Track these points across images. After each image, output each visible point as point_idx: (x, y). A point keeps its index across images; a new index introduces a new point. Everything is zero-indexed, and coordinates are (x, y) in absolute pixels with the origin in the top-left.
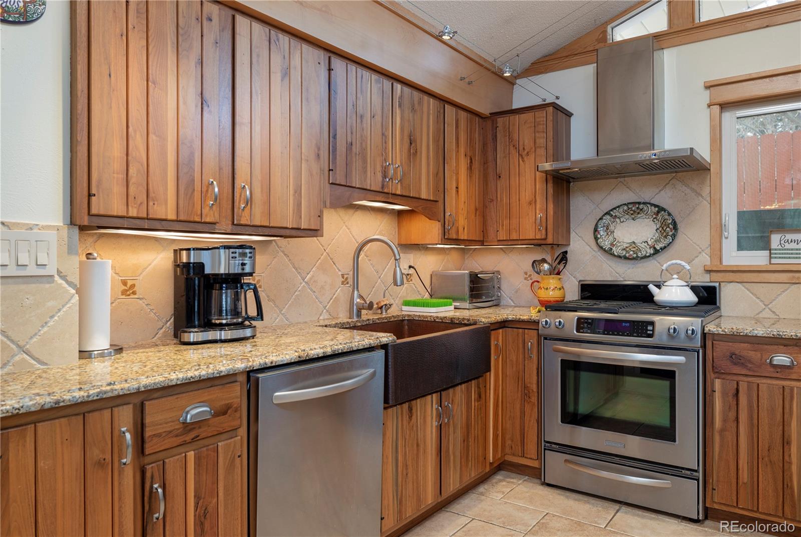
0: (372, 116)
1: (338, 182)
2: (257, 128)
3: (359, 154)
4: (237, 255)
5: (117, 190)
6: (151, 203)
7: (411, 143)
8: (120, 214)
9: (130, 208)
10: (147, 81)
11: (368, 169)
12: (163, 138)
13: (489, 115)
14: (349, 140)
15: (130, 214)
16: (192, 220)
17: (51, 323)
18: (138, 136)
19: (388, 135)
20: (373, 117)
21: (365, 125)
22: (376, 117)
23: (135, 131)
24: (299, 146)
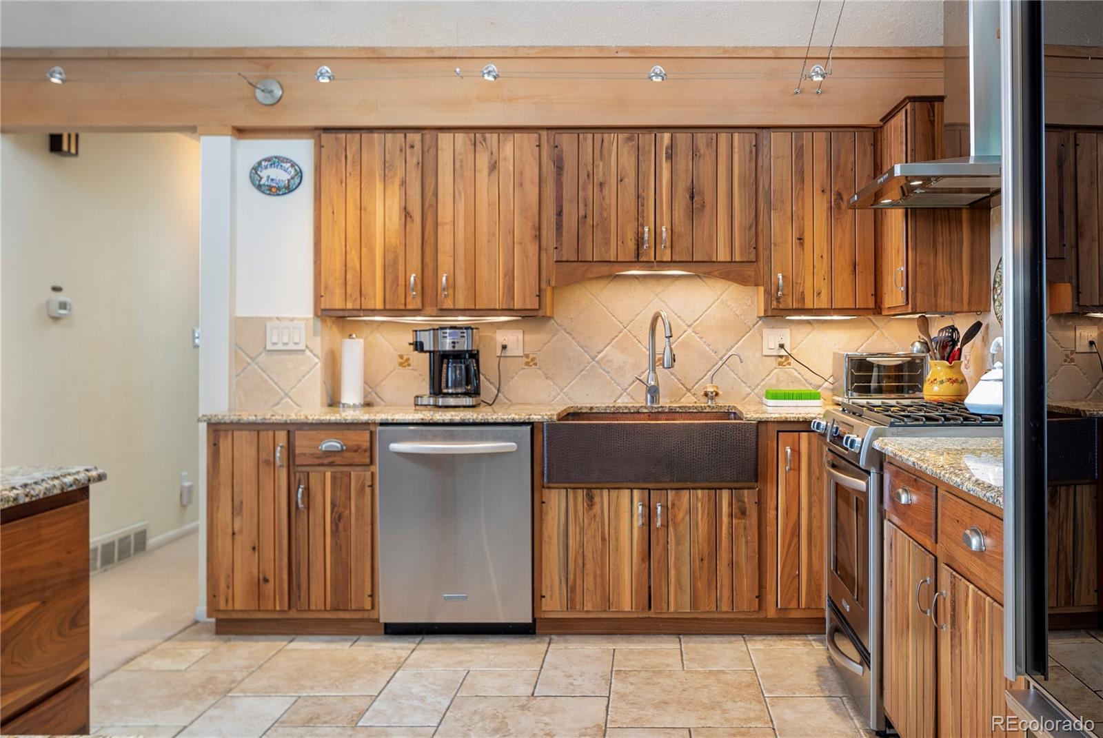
0: (619, 180)
1: (564, 259)
2: (461, 224)
3: (598, 225)
4: (447, 335)
5: (338, 291)
6: (363, 299)
7: (692, 198)
8: (340, 308)
9: (348, 303)
10: (361, 210)
11: (612, 239)
12: (372, 250)
13: (881, 123)
14: (582, 213)
15: (348, 307)
16: (396, 308)
17: (303, 381)
18: (353, 251)
19: (648, 196)
20: (621, 181)
21: (607, 192)
22: (626, 180)
23: (351, 248)
24: (510, 232)
